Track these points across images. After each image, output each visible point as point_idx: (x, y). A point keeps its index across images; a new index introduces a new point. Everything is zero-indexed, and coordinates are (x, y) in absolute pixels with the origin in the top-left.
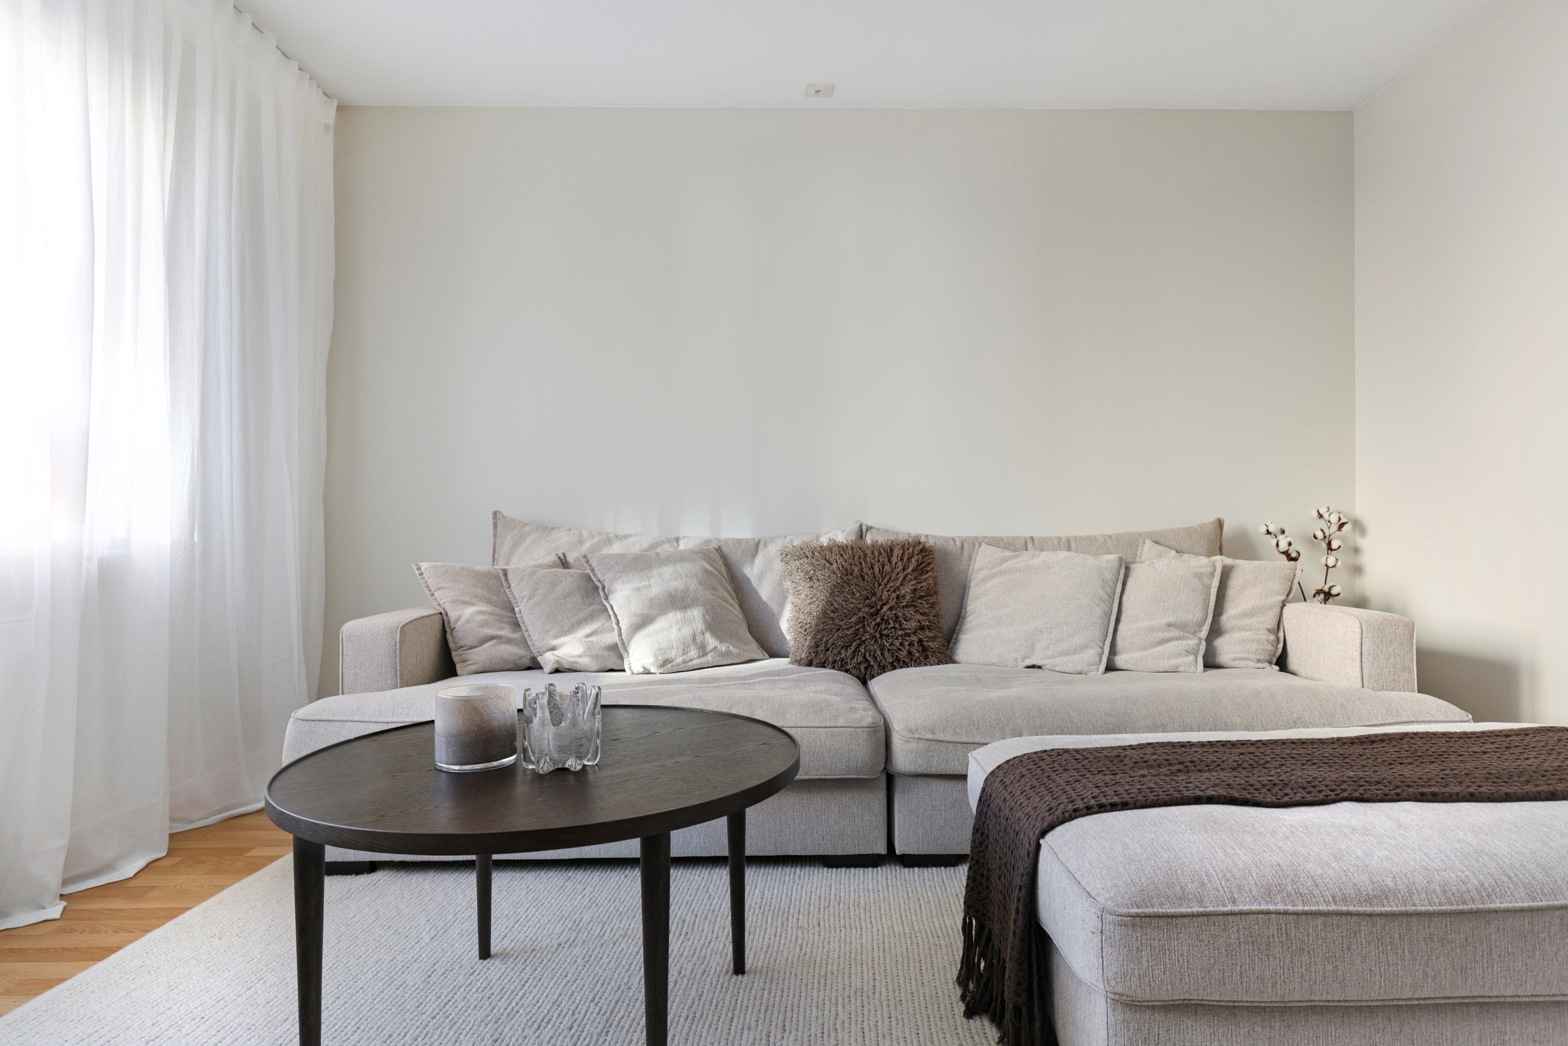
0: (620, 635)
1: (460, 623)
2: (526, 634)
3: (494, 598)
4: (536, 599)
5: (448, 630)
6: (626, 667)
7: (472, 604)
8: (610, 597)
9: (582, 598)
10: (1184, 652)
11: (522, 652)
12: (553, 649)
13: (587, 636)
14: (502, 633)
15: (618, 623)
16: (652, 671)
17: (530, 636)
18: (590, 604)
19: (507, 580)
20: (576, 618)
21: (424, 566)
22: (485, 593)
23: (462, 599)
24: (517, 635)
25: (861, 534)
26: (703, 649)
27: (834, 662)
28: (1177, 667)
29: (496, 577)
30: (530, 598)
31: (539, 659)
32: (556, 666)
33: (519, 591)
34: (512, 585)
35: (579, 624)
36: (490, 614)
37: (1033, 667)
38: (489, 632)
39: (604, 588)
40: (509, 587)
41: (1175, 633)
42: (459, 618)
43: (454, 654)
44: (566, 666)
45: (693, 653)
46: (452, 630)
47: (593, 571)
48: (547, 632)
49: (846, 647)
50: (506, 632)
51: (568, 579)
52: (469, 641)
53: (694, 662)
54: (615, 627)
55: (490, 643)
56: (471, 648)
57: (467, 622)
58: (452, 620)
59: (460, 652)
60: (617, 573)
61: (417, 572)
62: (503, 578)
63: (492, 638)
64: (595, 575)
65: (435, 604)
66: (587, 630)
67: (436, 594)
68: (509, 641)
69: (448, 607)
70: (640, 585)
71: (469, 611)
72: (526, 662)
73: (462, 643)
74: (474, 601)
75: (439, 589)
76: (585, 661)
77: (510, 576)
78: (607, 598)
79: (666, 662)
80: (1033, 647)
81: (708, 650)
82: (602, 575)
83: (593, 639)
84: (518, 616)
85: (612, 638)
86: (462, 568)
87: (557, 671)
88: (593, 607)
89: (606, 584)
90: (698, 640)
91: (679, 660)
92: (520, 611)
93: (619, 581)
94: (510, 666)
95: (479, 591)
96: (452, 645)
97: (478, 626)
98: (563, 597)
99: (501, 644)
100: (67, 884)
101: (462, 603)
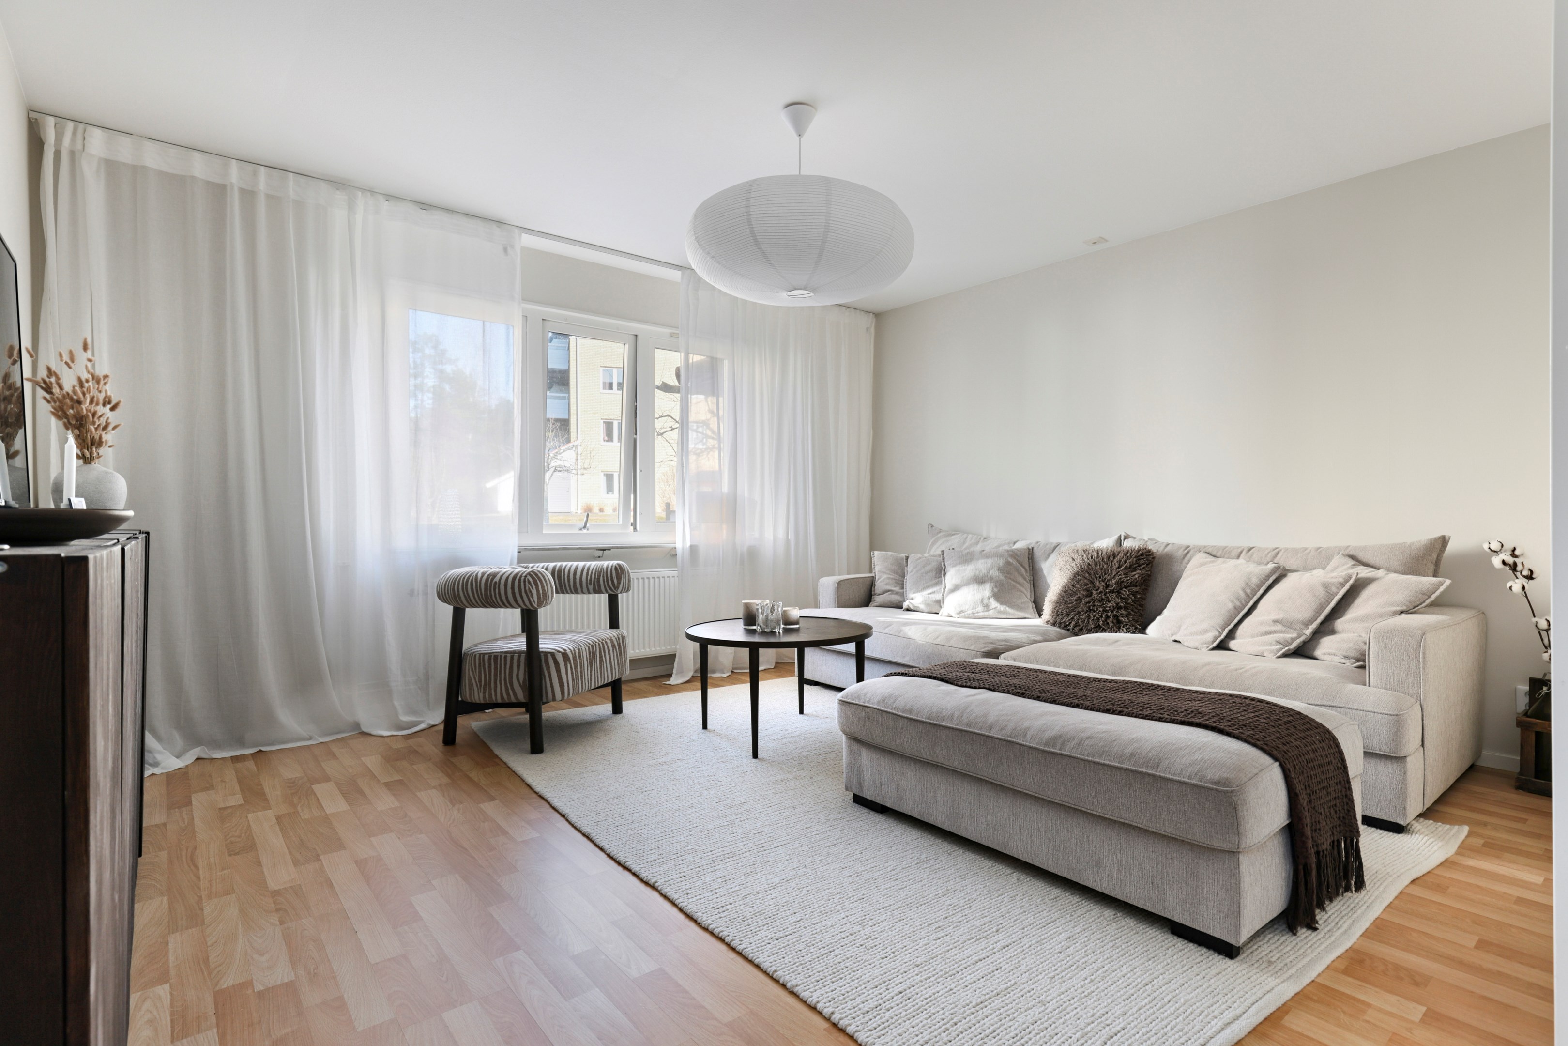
0: (944, 595)
1: (879, 582)
2: (903, 589)
3: (898, 571)
4: (915, 572)
5: (874, 585)
6: (941, 612)
7: (887, 574)
8: (947, 575)
9: (935, 575)
10: (1274, 643)
11: (898, 599)
12: (912, 598)
13: (929, 594)
14: (894, 588)
15: (945, 589)
16: (956, 616)
17: (904, 591)
18: (937, 578)
19: (907, 562)
20: (928, 584)
21: (875, 553)
22: (895, 569)
23: (884, 569)
24: (901, 591)
25: (1119, 542)
26: (987, 607)
27: (1060, 623)
28: (1263, 653)
29: (903, 561)
30: (912, 572)
31: (905, 604)
32: (908, 607)
33: (910, 568)
34: (908, 566)
35: (928, 587)
36: (893, 579)
37: (1176, 641)
38: (888, 588)
39: (945, 570)
40: (906, 566)
41: (1279, 627)
42: (879, 580)
43: (871, 596)
44: (913, 608)
45: (980, 608)
46: (876, 586)
47: (944, 561)
48: (913, 589)
49: (1067, 615)
50: (897, 589)
51: (933, 564)
52: (880, 592)
53: (979, 614)
54: (943, 591)
55: (888, 593)
56: (879, 595)
57: (883, 582)
58: (877, 580)
59: (874, 596)
60: (955, 562)
61: (871, 557)
62: (905, 561)
63: (889, 591)
64: (944, 563)
65: (872, 573)
66: (930, 591)
67: (875, 568)
68: (897, 593)
69: (877, 574)
70: (964, 569)
71: (885, 577)
72: (897, 604)
73: (877, 592)
74: (888, 572)
75: (877, 565)
76: (922, 607)
77: (909, 561)
78: (945, 575)
79: (961, 612)
80: (1180, 627)
81: (991, 608)
82: (947, 563)
83: (931, 596)
84: (905, 580)
85: (939, 597)
86: (894, 556)
87: (908, 610)
88: (937, 580)
89: (947, 568)
90: (985, 602)
91: (970, 612)
92: (906, 578)
93: (954, 567)
94: (890, 605)
95: (892, 568)
96: (872, 592)
97: (886, 584)
98: (927, 573)
99: (891, 594)
100: (733, 668)
101: (884, 572)
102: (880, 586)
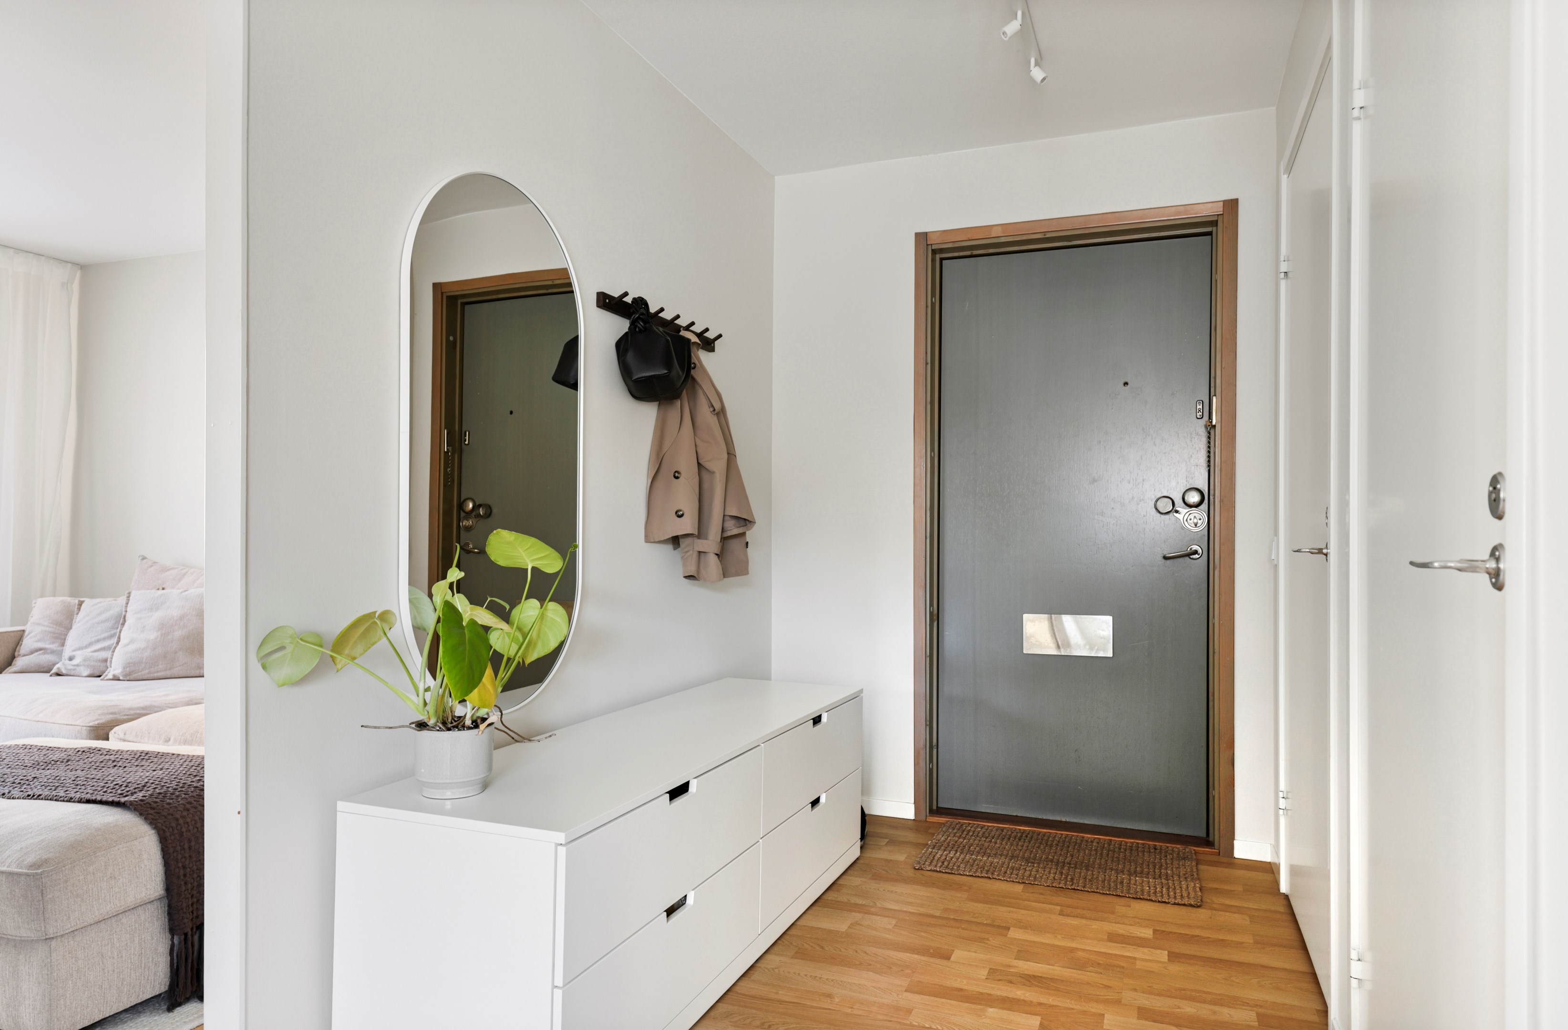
13: (95, 651)
19: (78, 610)
24: (60, 648)
38: (41, 645)
50: (52, 646)
56: (24, 655)
63: (40, 649)
68: (50, 652)
76: (79, 669)
97: (38, 641)
98: (102, 621)
99: (44, 653)
101: (38, 624)
102: (28, 643)
